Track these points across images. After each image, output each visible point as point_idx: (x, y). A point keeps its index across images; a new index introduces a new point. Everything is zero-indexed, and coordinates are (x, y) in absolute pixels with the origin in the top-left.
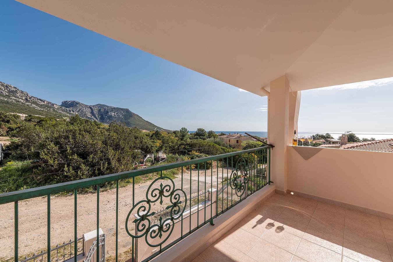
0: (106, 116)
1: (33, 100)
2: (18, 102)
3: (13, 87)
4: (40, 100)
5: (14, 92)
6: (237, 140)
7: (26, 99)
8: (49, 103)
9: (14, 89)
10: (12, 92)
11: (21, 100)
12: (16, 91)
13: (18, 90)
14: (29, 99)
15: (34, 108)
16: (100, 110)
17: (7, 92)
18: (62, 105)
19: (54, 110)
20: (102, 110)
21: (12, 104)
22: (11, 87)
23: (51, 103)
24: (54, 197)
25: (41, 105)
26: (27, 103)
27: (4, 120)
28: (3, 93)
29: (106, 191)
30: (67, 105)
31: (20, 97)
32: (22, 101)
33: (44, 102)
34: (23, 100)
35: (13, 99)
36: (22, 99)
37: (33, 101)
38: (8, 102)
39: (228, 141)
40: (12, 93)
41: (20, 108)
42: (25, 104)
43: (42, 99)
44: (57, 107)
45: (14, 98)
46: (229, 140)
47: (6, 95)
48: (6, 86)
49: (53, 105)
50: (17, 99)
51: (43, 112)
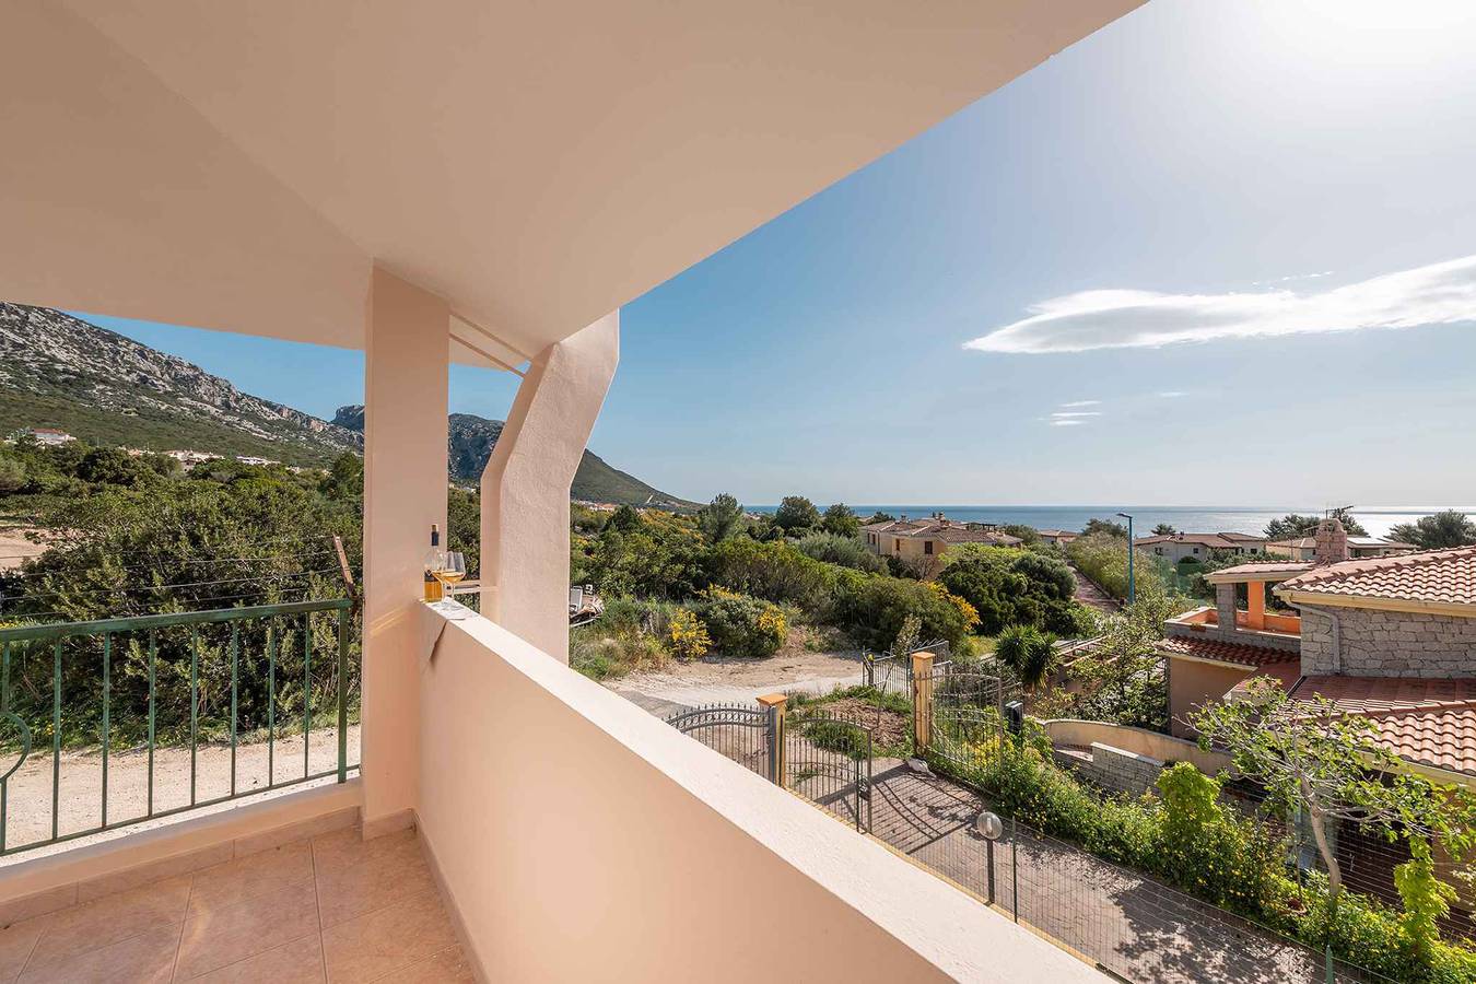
0: (477, 455)
1: (246, 407)
2: (202, 413)
3: (186, 364)
4: (268, 404)
5: (187, 382)
6: (926, 543)
7: (226, 405)
8: (295, 414)
9: (191, 373)
10: (185, 380)
11: (209, 406)
12: (196, 377)
13: (202, 374)
14: (233, 404)
15: (248, 432)
16: (460, 434)
17: (168, 383)
18: (336, 422)
19: (310, 439)
20: (467, 436)
21: (180, 421)
22: (181, 364)
23: (301, 414)
24: (76, 755)
25: (271, 423)
26: (228, 418)
27: (121, 476)
28: (155, 385)
29: (281, 737)
30: (353, 421)
31: (205, 397)
32: (213, 410)
33: (280, 412)
34: (215, 407)
35: (187, 406)
36: (213, 404)
37: (247, 410)
38: (170, 415)
39: (894, 547)
40: (184, 384)
41: (204, 435)
42: (220, 421)
43: (275, 402)
44: (322, 428)
45: (190, 402)
46: (898, 541)
47: (166, 392)
48: (167, 363)
49: (309, 420)
50: (199, 404)
51: (274, 447)
